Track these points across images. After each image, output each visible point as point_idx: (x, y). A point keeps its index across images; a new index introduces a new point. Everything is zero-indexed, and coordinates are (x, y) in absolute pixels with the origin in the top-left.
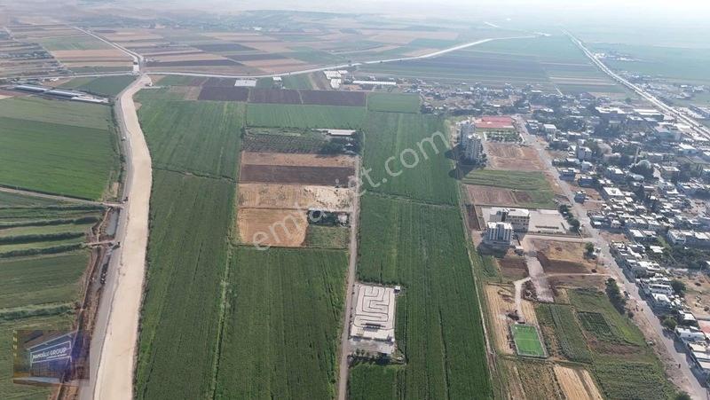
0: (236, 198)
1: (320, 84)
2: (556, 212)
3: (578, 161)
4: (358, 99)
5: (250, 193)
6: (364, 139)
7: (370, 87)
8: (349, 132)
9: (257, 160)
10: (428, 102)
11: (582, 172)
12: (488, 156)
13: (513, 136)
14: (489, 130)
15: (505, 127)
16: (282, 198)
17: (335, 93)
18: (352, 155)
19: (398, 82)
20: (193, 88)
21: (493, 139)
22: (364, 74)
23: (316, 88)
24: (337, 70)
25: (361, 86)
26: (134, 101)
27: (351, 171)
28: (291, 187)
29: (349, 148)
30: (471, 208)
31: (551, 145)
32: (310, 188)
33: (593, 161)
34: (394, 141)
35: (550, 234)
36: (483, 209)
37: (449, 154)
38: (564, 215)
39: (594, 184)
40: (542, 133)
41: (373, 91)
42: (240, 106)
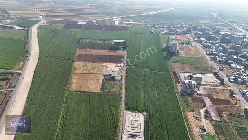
0: (73, 69)
1: (111, 23)
2: (212, 75)
3: (217, 53)
4: (125, 28)
5: (79, 66)
6: (128, 44)
7: (130, 24)
8: (122, 41)
9: (83, 52)
10: (153, 30)
11: (219, 58)
12: (179, 51)
13: (188, 43)
14: (178, 40)
15: (184, 39)
16: (93, 68)
17: (117, 26)
18: (123, 50)
19: (141, 22)
20: (61, 25)
21: (180, 44)
22: (127, 20)
23: (109, 24)
24: (117, 18)
25: (126, 24)
26: (37, 29)
27: (122, 57)
28: (97, 64)
29: (122, 47)
30: (175, 73)
31: (204, 46)
32: (105, 64)
33: (223, 53)
34: (140, 45)
35: (211, 85)
36: (180, 74)
37: (163, 50)
38: (216, 77)
39: (226, 62)
40: (200, 42)
41: (131, 26)
42: (79, 31)
